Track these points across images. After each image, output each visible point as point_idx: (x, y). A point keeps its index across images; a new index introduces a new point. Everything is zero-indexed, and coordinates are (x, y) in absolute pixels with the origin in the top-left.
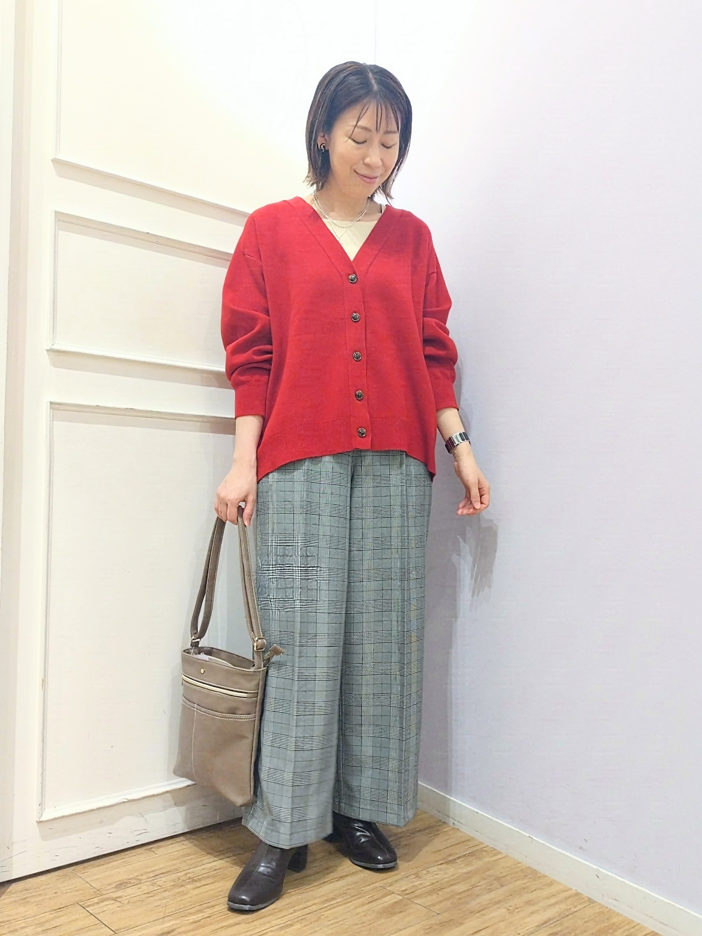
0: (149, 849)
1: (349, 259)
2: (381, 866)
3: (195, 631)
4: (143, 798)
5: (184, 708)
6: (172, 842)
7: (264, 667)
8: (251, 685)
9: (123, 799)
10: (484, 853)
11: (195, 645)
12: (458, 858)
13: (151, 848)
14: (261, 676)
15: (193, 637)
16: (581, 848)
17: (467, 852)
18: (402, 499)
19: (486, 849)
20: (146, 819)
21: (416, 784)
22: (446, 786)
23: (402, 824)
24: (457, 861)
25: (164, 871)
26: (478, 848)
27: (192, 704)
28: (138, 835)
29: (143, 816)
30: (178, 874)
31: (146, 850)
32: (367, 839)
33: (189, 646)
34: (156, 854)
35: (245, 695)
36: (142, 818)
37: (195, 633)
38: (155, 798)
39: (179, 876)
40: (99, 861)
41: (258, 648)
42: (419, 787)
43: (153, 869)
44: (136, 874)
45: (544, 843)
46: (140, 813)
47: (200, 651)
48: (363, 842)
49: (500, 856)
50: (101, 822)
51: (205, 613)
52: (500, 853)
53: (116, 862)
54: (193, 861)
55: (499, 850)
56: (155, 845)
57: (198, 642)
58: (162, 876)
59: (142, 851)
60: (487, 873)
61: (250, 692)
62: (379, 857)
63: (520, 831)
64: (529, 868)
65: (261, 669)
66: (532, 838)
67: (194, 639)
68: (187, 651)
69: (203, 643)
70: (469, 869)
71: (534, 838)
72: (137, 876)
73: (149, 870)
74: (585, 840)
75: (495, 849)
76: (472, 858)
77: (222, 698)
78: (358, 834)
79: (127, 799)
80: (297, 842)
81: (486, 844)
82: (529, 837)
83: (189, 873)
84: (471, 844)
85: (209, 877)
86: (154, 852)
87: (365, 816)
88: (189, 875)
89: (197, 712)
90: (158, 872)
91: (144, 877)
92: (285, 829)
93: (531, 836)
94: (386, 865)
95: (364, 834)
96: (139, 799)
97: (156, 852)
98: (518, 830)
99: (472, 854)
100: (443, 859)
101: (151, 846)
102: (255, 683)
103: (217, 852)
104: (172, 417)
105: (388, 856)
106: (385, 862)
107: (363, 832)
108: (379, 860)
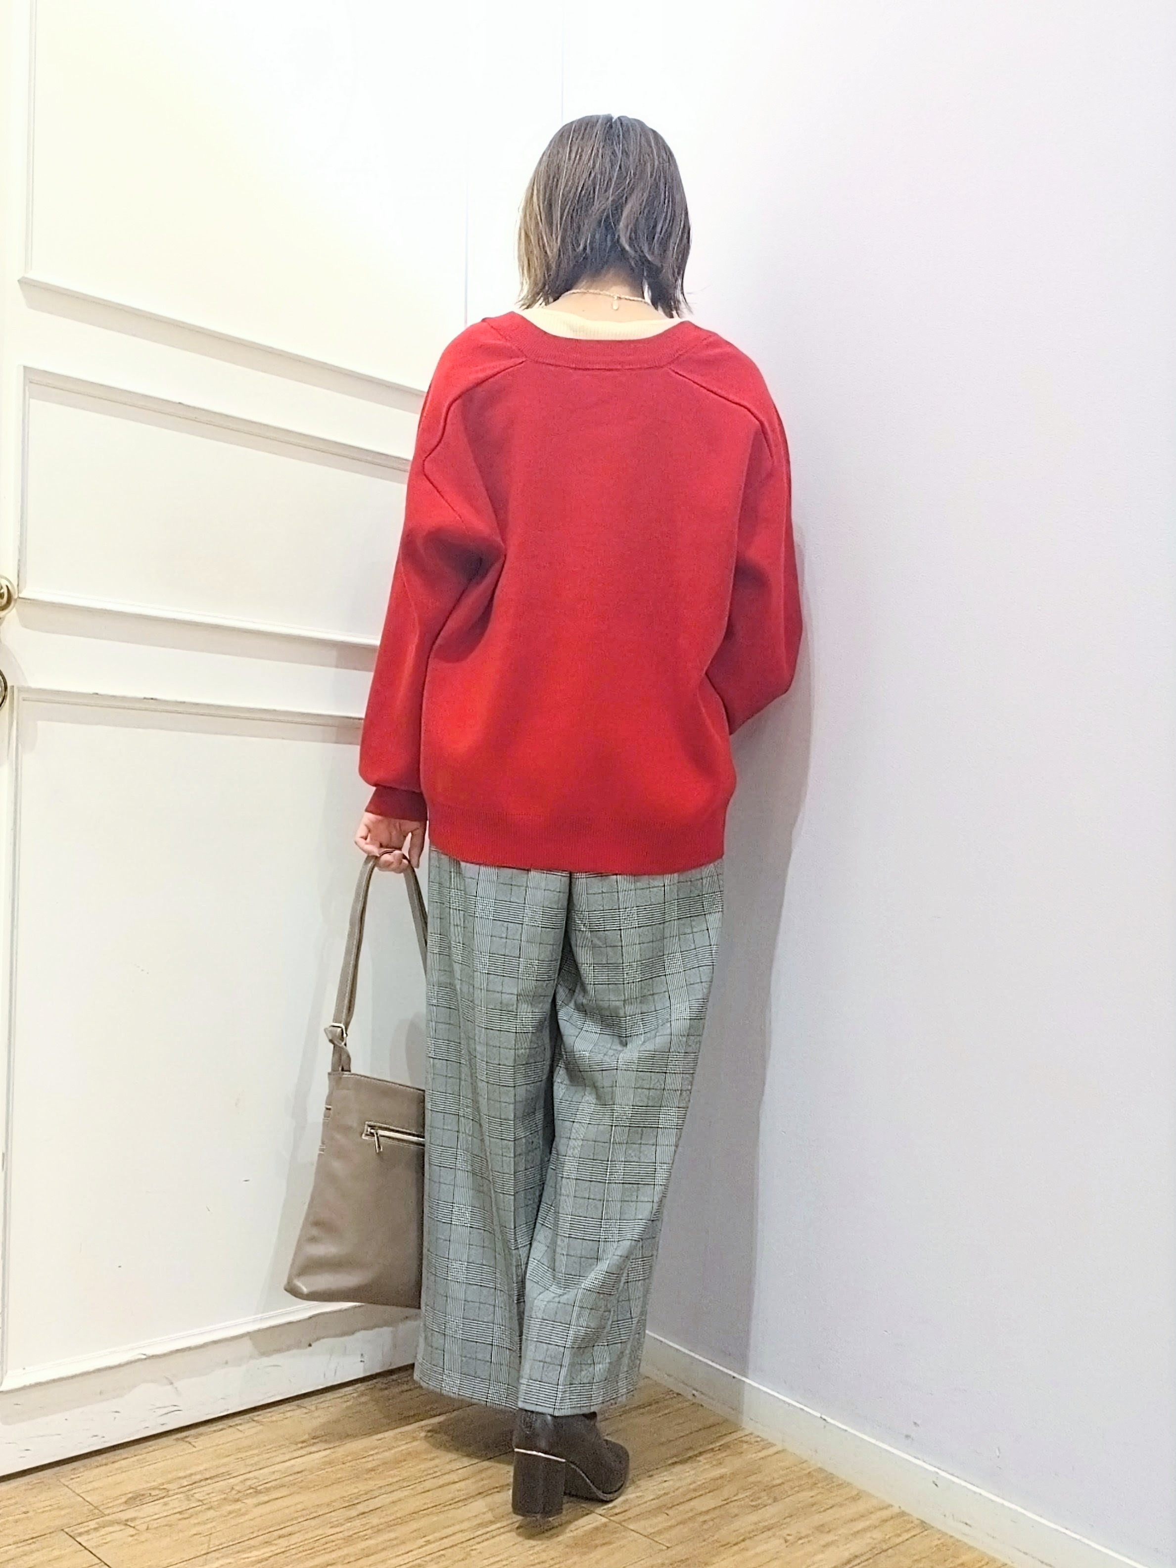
0: (183, 1439)
4: (173, 1353)
6: (221, 1427)
9: (139, 1354)
10: (745, 1446)
12: (701, 1454)
13: (186, 1437)
16: (907, 1437)
17: (717, 1444)
19: (746, 1438)
20: (176, 1388)
24: (698, 1458)
25: (207, 1475)
26: (734, 1436)
28: (162, 1415)
29: (172, 1383)
30: (230, 1480)
31: (177, 1439)
34: (194, 1446)
36: (169, 1387)
38: (192, 1352)
39: (232, 1484)
40: (98, 1458)
43: (190, 1472)
44: (160, 1481)
45: (845, 1428)
46: (167, 1379)
49: (772, 1451)
50: (101, 1393)
52: (772, 1445)
53: (127, 1460)
54: (255, 1459)
55: (770, 1440)
56: (192, 1432)
58: (205, 1483)
59: (171, 1442)
60: (750, 1479)
63: (805, 1408)
64: (821, 1470)
66: (825, 1420)
70: (719, 1472)
71: (829, 1420)
72: (162, 1484)
73: (182, 1474)
74: (915, 1423)
75: (763, 1440)
76: (724, 1454)
79: (145, 1355)
82: (821, 1418)
83: (248, 1479)
84: (722, 1430)
85: (282, 1486)
86: (190, 1443)
88: (248, 1483)
90: (197, 1477)
91: (173, 1486)
93: (824, 1417)
96: (165, 1355)
97: (194, 1444)
99: (725, 1447)
100: (676, 1456)
101: (185, 1434)
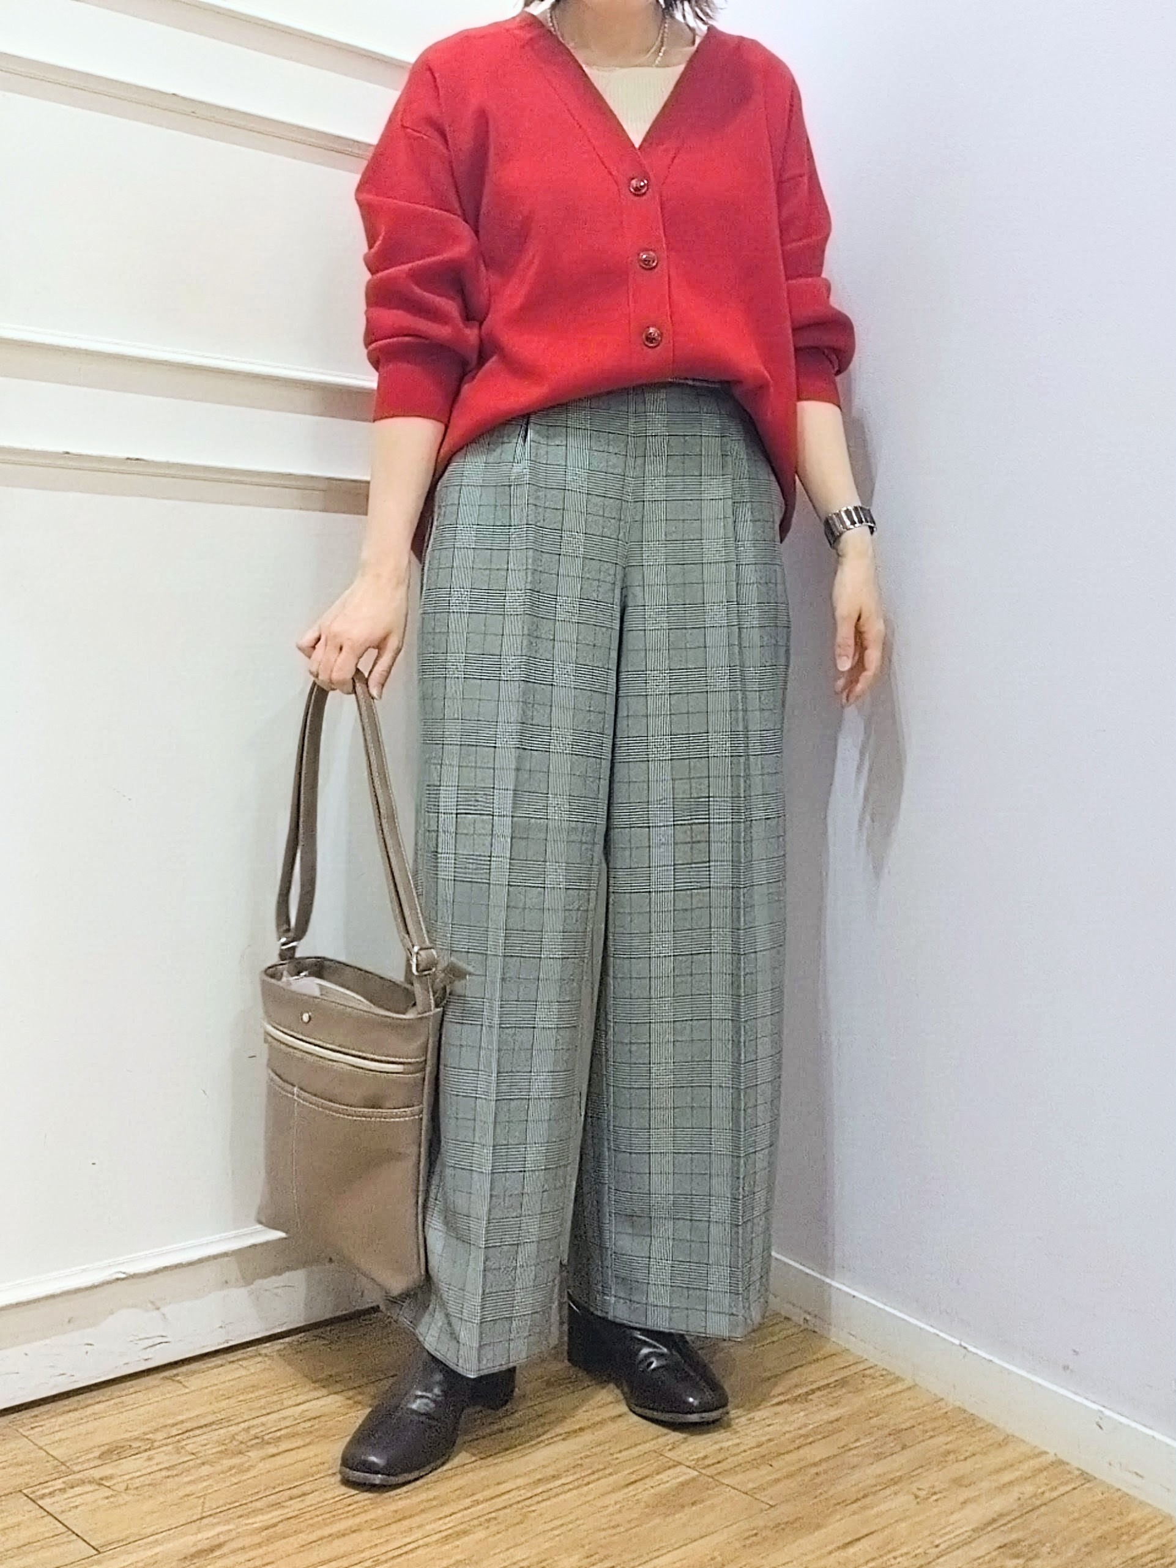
0: (172, 1378)
1: (633, 146)
2: (694, 1418)
3: (285, 927)
4: (157, 1272)
5: (273, 1094)
6: (220, 1362)
7: (437, 1006)
8: (411, 1049)
9: (118, 1273)
10: (868, 1381)
11: (288, 955)
12: (813, 1391)
13: (176, 1375)
14: (432, 1025)
15: (283, 940)
16: (1066, 1368)
17: (832, 1380)
18: (731, 655)
19: (867, 1372)
20: (164, 1315)
21: (767, 1258)
22: (824, 1260)
23: (738, 1334)
24: (810, 1397)
25: (203, 1422)
26: (854, 1369)
27: (289, 1087)
28: (146, 1348)
29: (158, 1309)
30: (230, 1428)
31: (165, 1378)
32: (664, 1363)
33: (275, 960)
34: (185, 1387)
35: (400, 1068)
36: (155, 1313)
37: (288, 930)
38: (184, 1269)
39: (233, 1432)
41: (421, 968)
42: (774, 1264)
43: (180, 1418)
44: (144, 1429)
45: (991, 1358)
46: (152, 1303)
47: (299, 967)
48: (654, 1370)
49: (900, 1387)
50: (69, 1321)
51: (303, 886)
52: (898, 1379)
53: (100, 1405)
54: (263, 1402)
55: (898, 1373)
56: (184, 1369)
57: (294, 948)
58: (198, 1432)
59: (155, 1382)
60: (874, 1421)
61: (409, 1060)
62: (691, 1400)
63: (941, 1334)
64: (960, 1410)
65: (431, 1013)
66: (965, 1348)
67: (284, 944)
68: (272, 972)
69: (304, 949)
70: (834, 1413)
71: (970, 1348)
72: (145, 1434)
73: (170, 1421)
74: (1074, 1351)
75: (889, 1373)
76: (842, 1391)
77: (355, 1077)
78: (645, 1351)
79: (124, 1273)
80: (494, 1363)
81: (872, 1361)
82: (961, 1345)
83: (253, 1426)
84: (839, 1362)
85: (294, 1435)
86: (181, 1383)
87: (660, 1322)
88: (253, 1432)
89: (299, 1103)
90: (188, 1425)
91: (159, 1436)
92: (468, 1335)
93: (964, 1344)
94: (704, 1415)
95: (656, 1350)
96: (149, 1274)
97: (185, 1384)
98: (938, 1332)
99: (843, 1382)
101: (175, 1372)
102: (419, 1042)
103: (313, 1382)
104: (255, 480)
105: (708, 1396)
106: (704, 1408)
107: (655, 1347)
108: (691, 1404)
